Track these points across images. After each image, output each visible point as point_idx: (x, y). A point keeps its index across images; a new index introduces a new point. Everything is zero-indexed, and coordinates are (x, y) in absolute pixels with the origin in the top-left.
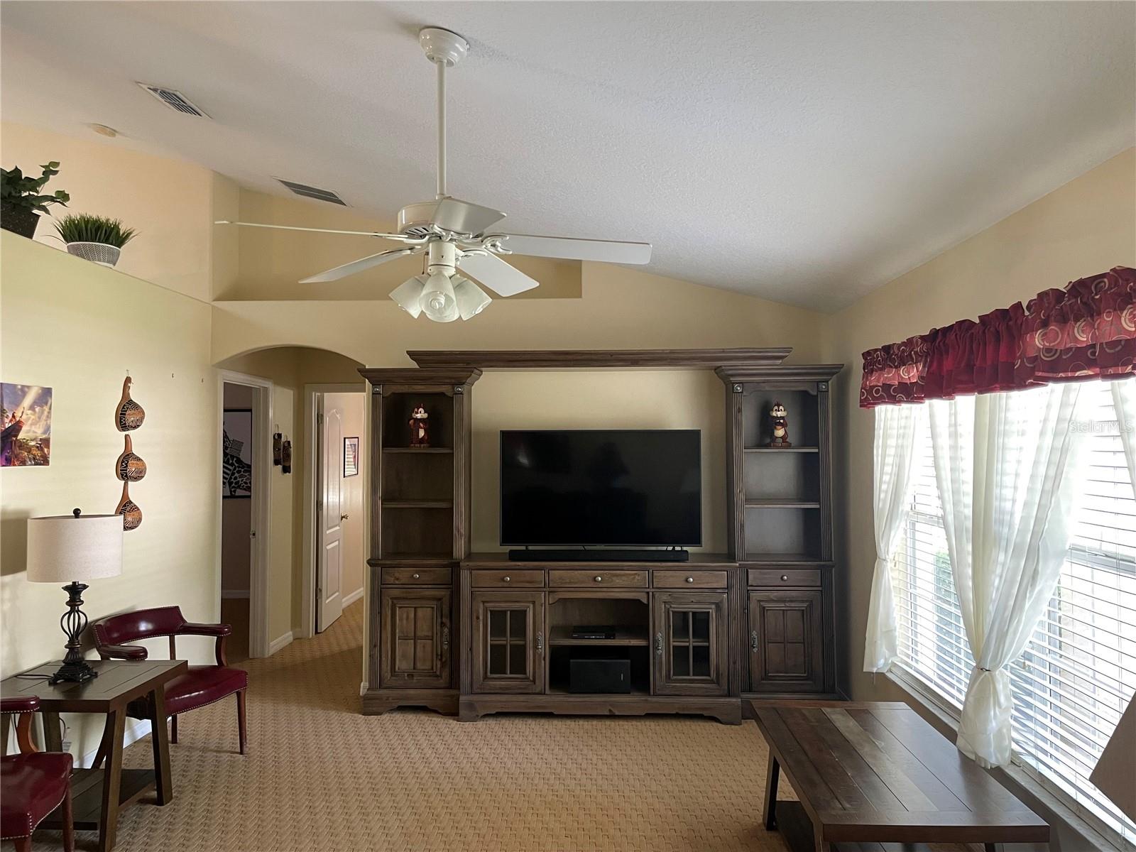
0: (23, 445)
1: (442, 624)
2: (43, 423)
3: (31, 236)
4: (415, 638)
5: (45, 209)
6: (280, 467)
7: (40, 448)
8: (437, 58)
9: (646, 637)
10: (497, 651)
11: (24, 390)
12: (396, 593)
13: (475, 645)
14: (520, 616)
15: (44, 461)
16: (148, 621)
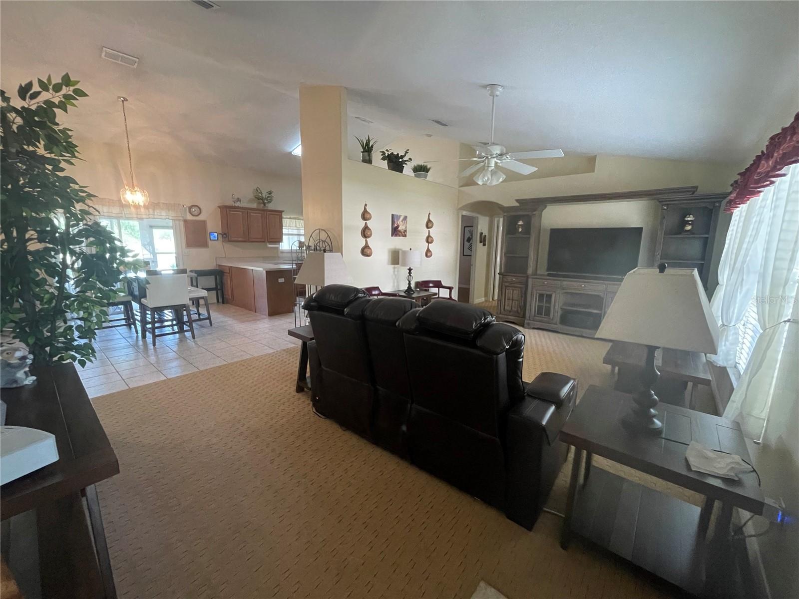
0: (400, 231)
1: (522, 296)
2: (405, 225)
3: (402, 172)
4: (512, 300)
5: (406, 164)
6: (482, 244)
7: (404, 232)
8: (493, 95)
9: (601, 310)
10: (540, 307)
11: (400, 216)
12: (507, 284)
13: (532, 305)
14: (549, 296)
15: (405, 236)
16: (432, 284)
